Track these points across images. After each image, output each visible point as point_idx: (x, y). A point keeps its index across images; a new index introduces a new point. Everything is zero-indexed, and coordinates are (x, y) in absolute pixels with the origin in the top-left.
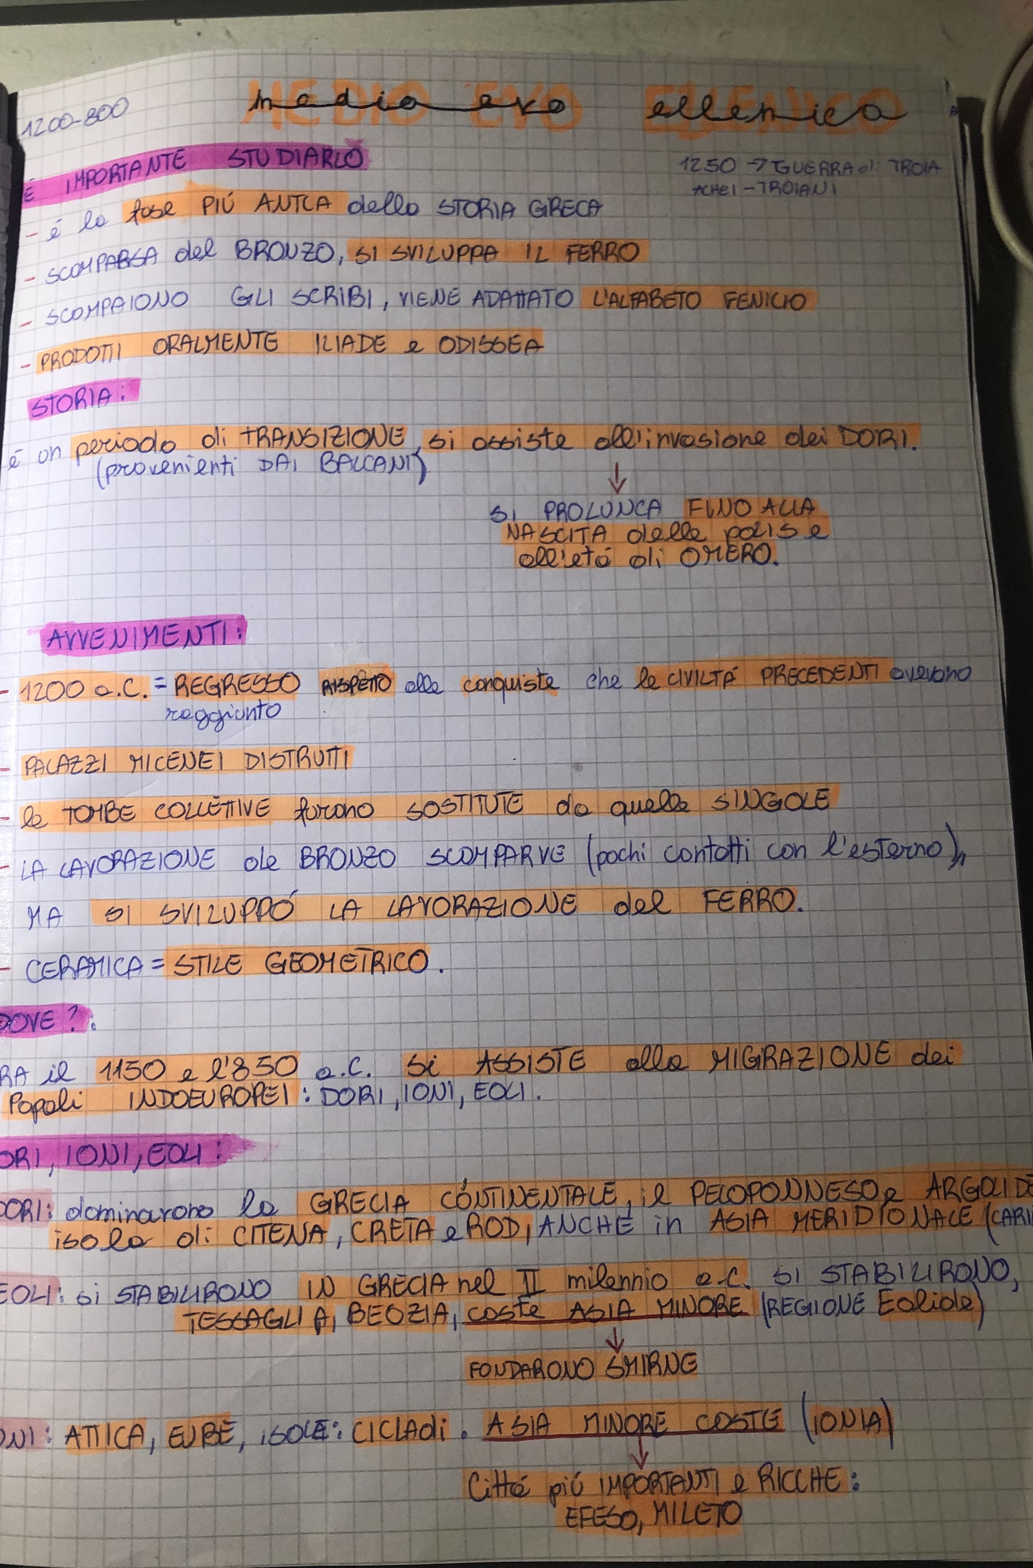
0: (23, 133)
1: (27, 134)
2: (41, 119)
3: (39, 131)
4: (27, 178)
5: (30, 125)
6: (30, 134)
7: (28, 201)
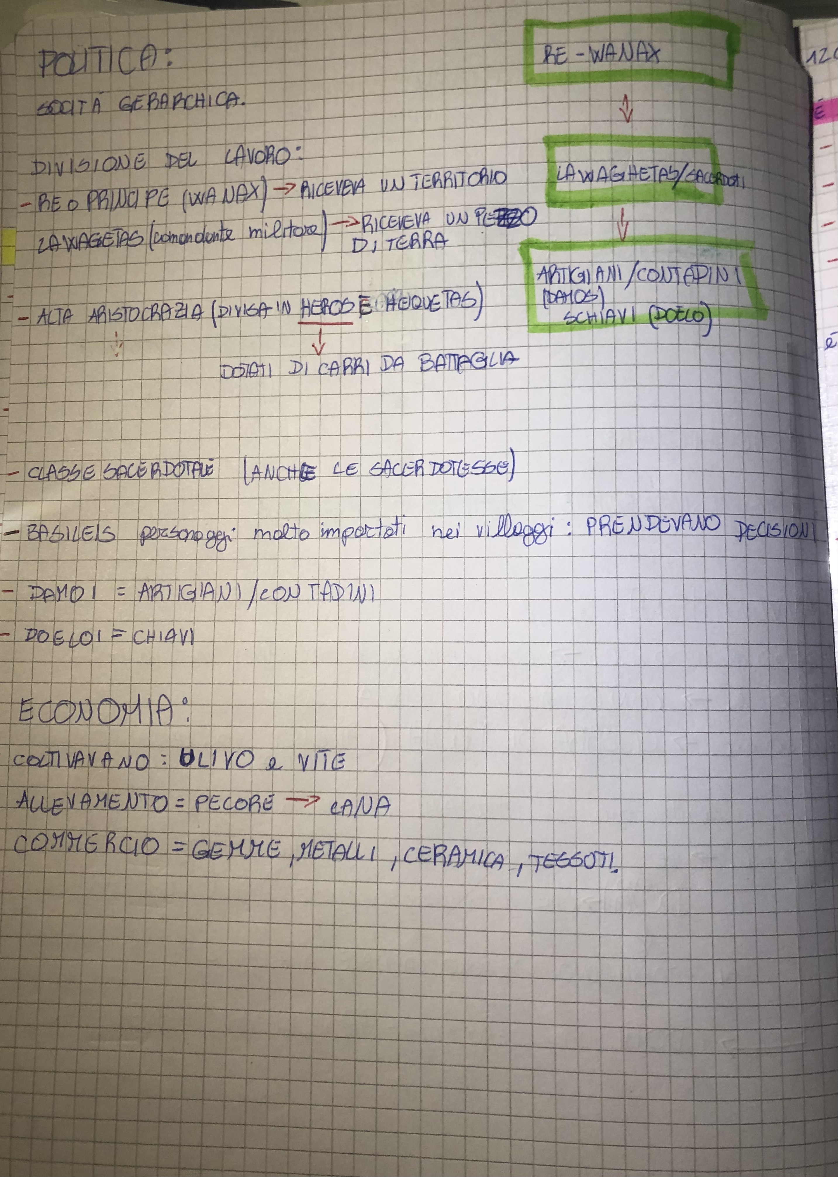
0: (808, 61)
1: (812, 61)
2: (826, 49)
3: (824, 59)
4: (816, 98)
5: (814, 53)
6: (815, 62)
7: (819, 118)
